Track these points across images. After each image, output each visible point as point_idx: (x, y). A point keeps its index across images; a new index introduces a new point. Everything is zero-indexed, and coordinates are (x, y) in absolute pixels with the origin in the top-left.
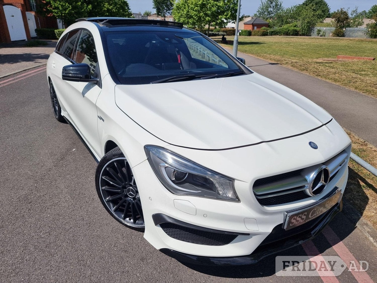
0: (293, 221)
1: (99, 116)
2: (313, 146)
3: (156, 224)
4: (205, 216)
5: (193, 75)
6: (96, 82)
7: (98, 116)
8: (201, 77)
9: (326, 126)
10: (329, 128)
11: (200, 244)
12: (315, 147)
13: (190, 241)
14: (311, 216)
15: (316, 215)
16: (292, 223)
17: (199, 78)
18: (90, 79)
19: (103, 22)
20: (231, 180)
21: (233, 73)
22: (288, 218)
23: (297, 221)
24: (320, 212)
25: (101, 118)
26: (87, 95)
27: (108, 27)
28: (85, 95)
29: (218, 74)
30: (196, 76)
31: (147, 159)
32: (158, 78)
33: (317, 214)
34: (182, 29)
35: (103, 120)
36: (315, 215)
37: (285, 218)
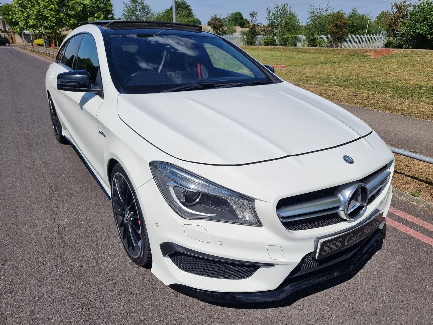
0: (325, 248)
1: (101, 131)
2: (348, 160)
3: (164, 255)
4: (221, 243)
5: (211, 83)
6: (96, 92)
7: (99, 131)
8: (221, 86)
9: (364, 139)
10: (369, 141)
11: (217, 278)
12: (351, 162)
13: (204, 275)
14: (347, 243)
15: (353, 243)
16: (325, 251)
17: (219, 87)
18: (90, 88)
19: (107, 25)
20: (251, 200)
21: (260, 82)
22: (319, 245)
23: (331, 249)
24: (358, 239)
25: (102, 134)
26: (86, 106)
27: (113, 30)
28: (83, 106)
29: (241, 83)
30: (215, 85)
31: (153, 177)
32: (170, 86)
33: (355, 240)
34: (201, 33)
35: (105, 136)
36: (352, 241)
37: (316, 245)
